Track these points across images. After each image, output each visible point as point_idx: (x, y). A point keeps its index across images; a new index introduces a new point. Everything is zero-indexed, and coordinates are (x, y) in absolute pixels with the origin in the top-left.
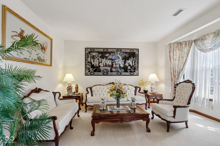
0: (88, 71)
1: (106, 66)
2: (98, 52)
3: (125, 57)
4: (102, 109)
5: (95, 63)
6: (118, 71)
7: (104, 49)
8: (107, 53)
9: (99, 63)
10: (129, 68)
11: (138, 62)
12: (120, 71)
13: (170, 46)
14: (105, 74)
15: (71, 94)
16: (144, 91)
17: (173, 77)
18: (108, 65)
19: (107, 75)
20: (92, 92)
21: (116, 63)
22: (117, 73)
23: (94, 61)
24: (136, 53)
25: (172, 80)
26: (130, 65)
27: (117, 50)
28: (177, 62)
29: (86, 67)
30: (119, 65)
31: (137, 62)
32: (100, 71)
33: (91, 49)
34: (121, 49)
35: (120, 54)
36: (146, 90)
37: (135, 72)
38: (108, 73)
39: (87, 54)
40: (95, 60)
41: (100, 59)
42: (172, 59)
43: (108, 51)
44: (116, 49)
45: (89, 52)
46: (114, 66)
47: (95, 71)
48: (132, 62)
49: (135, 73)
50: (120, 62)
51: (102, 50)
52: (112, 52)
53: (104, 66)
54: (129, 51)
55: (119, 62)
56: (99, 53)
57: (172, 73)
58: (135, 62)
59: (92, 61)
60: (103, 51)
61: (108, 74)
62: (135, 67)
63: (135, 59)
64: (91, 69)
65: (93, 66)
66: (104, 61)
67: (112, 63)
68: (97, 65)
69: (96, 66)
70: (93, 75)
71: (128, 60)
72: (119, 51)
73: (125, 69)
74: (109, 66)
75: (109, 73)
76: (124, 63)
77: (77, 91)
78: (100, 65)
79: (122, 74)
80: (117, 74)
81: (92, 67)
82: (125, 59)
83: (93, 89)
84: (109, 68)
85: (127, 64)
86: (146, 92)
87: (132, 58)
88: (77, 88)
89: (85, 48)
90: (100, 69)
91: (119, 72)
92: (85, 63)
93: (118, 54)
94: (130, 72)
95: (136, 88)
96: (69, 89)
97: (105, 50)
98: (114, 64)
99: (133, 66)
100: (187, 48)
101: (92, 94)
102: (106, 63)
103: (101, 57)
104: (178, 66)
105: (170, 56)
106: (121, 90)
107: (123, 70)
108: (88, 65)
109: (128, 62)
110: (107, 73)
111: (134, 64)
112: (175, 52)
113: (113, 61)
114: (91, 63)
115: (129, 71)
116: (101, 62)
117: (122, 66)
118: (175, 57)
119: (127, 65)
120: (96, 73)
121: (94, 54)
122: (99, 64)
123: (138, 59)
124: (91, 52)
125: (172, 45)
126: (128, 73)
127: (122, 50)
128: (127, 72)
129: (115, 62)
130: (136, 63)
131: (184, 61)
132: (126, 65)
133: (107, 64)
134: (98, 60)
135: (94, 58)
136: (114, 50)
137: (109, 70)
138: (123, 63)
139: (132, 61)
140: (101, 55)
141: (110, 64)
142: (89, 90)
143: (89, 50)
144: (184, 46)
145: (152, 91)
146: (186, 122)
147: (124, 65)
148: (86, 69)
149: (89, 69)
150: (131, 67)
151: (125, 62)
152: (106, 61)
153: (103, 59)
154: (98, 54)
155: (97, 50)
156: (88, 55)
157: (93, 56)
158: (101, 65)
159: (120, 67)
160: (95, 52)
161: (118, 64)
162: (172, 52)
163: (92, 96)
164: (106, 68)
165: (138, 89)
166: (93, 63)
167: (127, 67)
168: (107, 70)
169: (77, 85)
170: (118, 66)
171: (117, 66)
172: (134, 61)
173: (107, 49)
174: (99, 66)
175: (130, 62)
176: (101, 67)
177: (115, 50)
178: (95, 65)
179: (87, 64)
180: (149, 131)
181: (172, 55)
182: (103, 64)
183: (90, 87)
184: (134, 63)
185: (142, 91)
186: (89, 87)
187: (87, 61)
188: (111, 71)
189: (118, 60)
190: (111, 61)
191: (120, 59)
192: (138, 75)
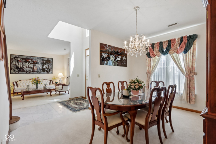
0: (13, 71)
1: (29, 67)
2: (22, 58)
3: (43, 62)
5: (19, 66)
7: (27, 56)
8: (29, 59)
9: (23, 65)
10: (46, 69)
11: (52, 66)
12: (39, 71)
14: (28, 73)
16: (56, 82)
19: (30, 73)
20: (17, 85)
21: (37, 66)
23: (18, 64)
24: (51, 61)
30: (39, 67)
32: (24, 71)
33: (16, 55)
34: (40, 58)
35: (40, 61)
36: (57, 82)
37: (50, 72)
39: (13, 59)
40: (19, 64)
41: (24, 63)
44: (37, 57)
45: (14, 58)
49: (50, 73)
50: (40, 66)
51: (25, 57)
53: (27, 68)
54: (46, 59)
55: (39, 66)
56: (23, 59)
58: (50, 66)
59: (17, 64)
62: (50, 69)
63: (50, 64)
64: (16, 70)
65: (17, 68)
66: (27, 64)
67: (34, 66)
68: (21, 67)
69: (20, 67)
70: (18, 74)
71: (45, 65)
73: (43, 70)
75: (31, 72)
76: (43, 67)
78: (23, 67)
79: (41, 73)
80: (37, 73)
81: (16, 68)
82: (43, 64)
83: (18, 83)
84: (31, 70)
85: (44, 67)
86: (56, 83)
87: (48, 63)
89: (11, 55)
90: (24, 70)
92: (11, 65)
93: (38, 60)
95: (50, 81)
97: (28, 57)
99: (49, 68)
102: (28, 66)
103: (24, 62)
106: (38, 80)
108: (13, 67)
111: (49, 67)
114: (16, 65)
115: (46, 71)
116: (25, 65)
117: (41, 68)
119: (45, 67)
120: (20, 72)
121: (19, 59)
123: (52, 64)
124: (16, 58)
126: (46, 73)
129: (36, 66)
130: (51, 66)
133: (30, 67)
134: (22, 64)
135: (19, 62)
136: (35, 58)
140: (24, 60)
141: (32, 66)
142: (15, 83)
143: (14, 56)
147: (42, 67)
148: (11, 69)
150: (48, 69)
151: (43, 66)
152: (29, 65)
153: (26, 63)
154: (22, 60)
155: (22, 57)
156: (13, 60)
157: (18, 61)
160: (20, 58)
163: (17, 87)
165: (52, 82)
166: (17, 65)
167: (45, 69)
168: (29, 70)
170: (38, 68)
173: (30, 57)
174: (23, 68)
175: (47, 66)
178: (19, 67)
179: (12, 66)
180: (51, 96)
182: (26, 66)
184: (49, 66)
185: (54, 82)
186: (15, 81)
188: (33, 71)
189: (38, 64)
190: (32, 65)
191: (40, 63)
192: (52, 74)
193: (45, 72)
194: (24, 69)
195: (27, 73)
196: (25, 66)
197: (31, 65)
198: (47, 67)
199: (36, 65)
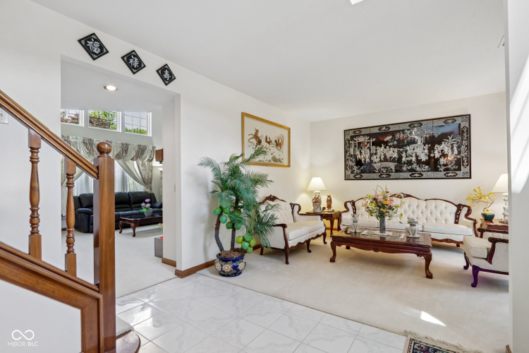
0: (350, 172)
1: (386, 160)
2: (367, 135)
3: (432, 137)
4: (353, 231)
5: (362, 157)
6: (412, 170)
7: (380, 127)
8: (386, 134)
9: (371, 155)
10: (442, 161)
11: (469, 147)
12: (418, 169)
15: (318, 211)
16: (484, 215)
18: (391, 158)
19: (388, 177)
20: (355, 209)
21: (409, 152)
22: (410, 173)
23: (361, 153)
24: (464, 124)
26: (445, 155)
27: (409, 126)
29: (346, 165)
30: (417, 157)
31: (467, 146)
32: (373, 171)
33: (355, 130)
35: (419, 133)
36: (489, 213)
37: (459, 169)
38: (390, 175)
39: (349, 141)
40: (363, 151)
41: (373, 148)
43: (390, 130)
44: (408, 124)
45: (352, 138)
46: (404, 159)
47: (364, 171)
48: (452, 148)
49: (460, 174)
50: (421, 152)
51: (376, 131)
52: (399, 131)
53: (381, 161)
54: (441, 123)
55: (416, 150)
56: (371, 135)
58: (459, 147)
59: (358, 153)
60: (378, 131)
61: (391, 177)
62: (459, 159)
63: (458, 139)
64: (355, 168)
65: (359, 163)
66: (381, 150)
67: (400, 154)
68: (368, 160)
69: (365, 161)
70: (360, 179)
71: (440, 144)
72: (414, 127)
73: (433, 164)
74: (392, 160)
75: (393, 175)
76: (430, 152)
77: (329, 206)
78: (372, 159)
79: (425, 176)
80: (411, 175)
81: (357, 165)
82: (432, 142)
83: (356, 204)
84: (392, 165)
85: (436, 152)
87: (450, 138)
88: (329, 201)
89: (345, 131)
90: (373, 167)
91: (416, 171)
92: (345, 157)
93: (413, 133)
94: (444, 170)
95: (459, 207)
96: (317, 201)
97: (384, 128)
98: (404, 155)
101: (355, 213)
102: (385, 155)
103: (374, 144)
106: (385, 202)
107: (427, 167)
108: (350, 162)
109: (438, 148)
111: (456, 152)
113: (401, 150)
114: (355, 156)
115: (443, 168)
116: (376, 154)
117: (424, 158)
119: (437, 155)
120: (365, 175)
121: (361, 139)
122: (371, 157)
123: (469, 139)
124: (355, 136)
126: (442, 174)
128: (438, 171)
129: (406, 151)
130: (463, 148)
132: (434, 157)
133: (388, 156)
134: (368, 151)
135: (361, 148)
136: (402, 127)
137: (393, 169)
138: (426, 151)
139: (452, 145)
141: (395, 155)
142: (349, 205)
143: (351, 133)
147: (429, 156)
148: (346, 169)
149: (352, 169)
151: (431, 149)
152: (385, 151)
153: (378, 148)
154: (369, 139)
155: (368, 132)
156: (349, 143)
157: (359, 143)
158: (375, 159)
159: (419, 162)
160: (363, 135)
161: (414, 155)
164: (385, 164)
165: (465, 210)
166: (359, 156)
167: (438, 159)
168: (387, 168)
169: (329, 197)
170: (414, 159)
171: (411, 160)
172: (455, 146)
173: (387, 126)
174: (371, 161)
175: (445, 147)
176: (375, 163)
177: (406, 127)
178: (363, 160)
179: (347, 160)
180: (429, 276)
182: (378, 156)
183: (352, 201)
184: (455, 149)
185: (477, 214)
186: (350, 200)
187: (348, 154)
188: (397, 171)
189: (412, 146)
190: (396, 150)
191: (419, 143)
192: (470, 178)
193: (436, 170)
194: (374, 165)
195: (381, 178)
196: (375, 157)
197: (392, 153)
198: (447, 151)
199: (408, 148)
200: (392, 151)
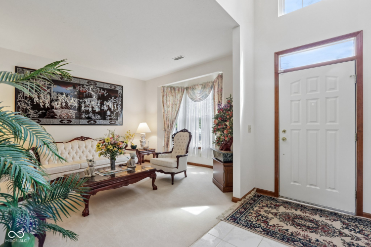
1: (67, 107)
3: (103, 95)
5: (41, 101)
6: (89, 118)
8: (68, 84)
9: (52, 101)
10: (109, 113)
11: (122, 105)
12: (93, 117)
13: (164, 89)
14: (66, 122)
17: (166, 127)
18: (72, 106)
19: (69, 123)
21: (87, 103)
22: (88, 120)
23: (39, 97)
24: (120, 91)
25: (165, 131)
26: (110, 109)
27: (88, 83)
28: (170, 109)
29: (17, 107)
30: (93, 108)
31: (121, 105)
32: (53, 117)
34: (95, 82)
35: (94, 90)
36: (134, 145)
37: (117, 120)
38: (71, 121)
40: (41, 95)
41: (54, 94)
42: (165, 105)
43: (71, 82)
44: (87, 81)
46: (83, 108)
47: (43, 116)
48: (114, 105)
49: (117, 122)
50: (94, 103)
51: (58, 78)
52: (79, 85)
53: (62, 108)
54: (108, 87)
55: (92, 103)
57: (166, 122)
58: (117, 105)
59: (35, 96)
60: (60, 79)
61: (71, 123)
62: (117, 113)
63: (117, 100)
64: (31, 112)
65: (36, 107)
66: (62, 98)
67: (79, 103)
68: (47, 105)
69: (44, 106)
71: (107, 101)
72: (91, 84)
73: (103, 114)
74: (73, 108)
75: (74, 121)
76: (101, 106)
78: (53, 104)
79: (98, 123)
80: (88, 122)
81: (33, 109)
82: (103, 99)
83: (39, 150)
84: (72, 113)
85: (105, 106)
87: (113, 98)
89: (16, 67)
90: (54, 113)
91: (91, 119)
92: (16, 99)
93: (90, 89)
94: (109, 119)
97: (66, 79)
98: (83, 105)
99: (114, 110)
100: (180, 95)
102: (66, 103)
104: (171, 115)
105: (163, 102)
107: (99, 116)
108: (23, 104)
109: (106, 103)
110: (69, 121)
111: (116, 108)
112: (168, 97)
113: (81, 100)
114: (31, 99)
115: (108, 118)
116: (57, 100)
117: (97, 110)
118: (168, 103)
119: (106, 108)
120: (43, 120)
121: (40, 83)
122: (51, 102)
123: (122, 101)
125: (166, 88)
126: (108, 122)
127: (98, 83)
128: (106, 120)
129: (85, 102)
130: (119, 106)
131: (177, 109)
132: (104, 109)
133: (69, 104)
134: (49, 96)
136: (82, 82)
137: (74, 116)
138: (99, 105)
139: (114, 103)
140: (56, 86)
144: (177, 91)
145: (142, 145)
146: (185, 172)
147: (100, 108)
149: (26, 112)
150: (112, 112)
151: (102, 104)
152: (67, 99)
153: (59, 95)
154: (50, 85)
159: (94, 112)
161: (90, 106)
162: (165, 97)
164: (66, 111)
166: (36, 100)
167: (106, 111)
168: (68, 115)
170: (90, 109)
171: (88, 110)
172: (115, 104)
173: (69, 78)
174: (52, 107)
175: (110, 104)
176: (56, 109)
177: (85, 83)
178: (42, 104)
179: (20, 101)
180: (155, 188)
181: (165, 101)
182: (59, 103)
184: (115, 106)
185: (129, 147)
187: (21, 95)
188: (77, 118)
189: (89, 99)
190: (76, 100)
191: (94, 97)
192: (122, 125)
193: (105, 119)
194: (55, 111)
195: (62, 123)
196: (56, 103)
197: (73, 102)
198: (111, 106)
199: (86, 100)
200: (73, 99)
